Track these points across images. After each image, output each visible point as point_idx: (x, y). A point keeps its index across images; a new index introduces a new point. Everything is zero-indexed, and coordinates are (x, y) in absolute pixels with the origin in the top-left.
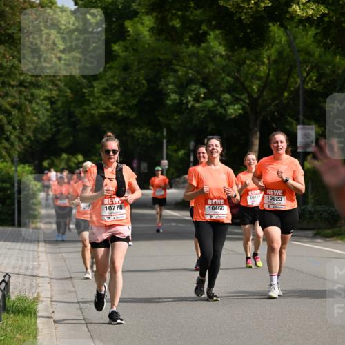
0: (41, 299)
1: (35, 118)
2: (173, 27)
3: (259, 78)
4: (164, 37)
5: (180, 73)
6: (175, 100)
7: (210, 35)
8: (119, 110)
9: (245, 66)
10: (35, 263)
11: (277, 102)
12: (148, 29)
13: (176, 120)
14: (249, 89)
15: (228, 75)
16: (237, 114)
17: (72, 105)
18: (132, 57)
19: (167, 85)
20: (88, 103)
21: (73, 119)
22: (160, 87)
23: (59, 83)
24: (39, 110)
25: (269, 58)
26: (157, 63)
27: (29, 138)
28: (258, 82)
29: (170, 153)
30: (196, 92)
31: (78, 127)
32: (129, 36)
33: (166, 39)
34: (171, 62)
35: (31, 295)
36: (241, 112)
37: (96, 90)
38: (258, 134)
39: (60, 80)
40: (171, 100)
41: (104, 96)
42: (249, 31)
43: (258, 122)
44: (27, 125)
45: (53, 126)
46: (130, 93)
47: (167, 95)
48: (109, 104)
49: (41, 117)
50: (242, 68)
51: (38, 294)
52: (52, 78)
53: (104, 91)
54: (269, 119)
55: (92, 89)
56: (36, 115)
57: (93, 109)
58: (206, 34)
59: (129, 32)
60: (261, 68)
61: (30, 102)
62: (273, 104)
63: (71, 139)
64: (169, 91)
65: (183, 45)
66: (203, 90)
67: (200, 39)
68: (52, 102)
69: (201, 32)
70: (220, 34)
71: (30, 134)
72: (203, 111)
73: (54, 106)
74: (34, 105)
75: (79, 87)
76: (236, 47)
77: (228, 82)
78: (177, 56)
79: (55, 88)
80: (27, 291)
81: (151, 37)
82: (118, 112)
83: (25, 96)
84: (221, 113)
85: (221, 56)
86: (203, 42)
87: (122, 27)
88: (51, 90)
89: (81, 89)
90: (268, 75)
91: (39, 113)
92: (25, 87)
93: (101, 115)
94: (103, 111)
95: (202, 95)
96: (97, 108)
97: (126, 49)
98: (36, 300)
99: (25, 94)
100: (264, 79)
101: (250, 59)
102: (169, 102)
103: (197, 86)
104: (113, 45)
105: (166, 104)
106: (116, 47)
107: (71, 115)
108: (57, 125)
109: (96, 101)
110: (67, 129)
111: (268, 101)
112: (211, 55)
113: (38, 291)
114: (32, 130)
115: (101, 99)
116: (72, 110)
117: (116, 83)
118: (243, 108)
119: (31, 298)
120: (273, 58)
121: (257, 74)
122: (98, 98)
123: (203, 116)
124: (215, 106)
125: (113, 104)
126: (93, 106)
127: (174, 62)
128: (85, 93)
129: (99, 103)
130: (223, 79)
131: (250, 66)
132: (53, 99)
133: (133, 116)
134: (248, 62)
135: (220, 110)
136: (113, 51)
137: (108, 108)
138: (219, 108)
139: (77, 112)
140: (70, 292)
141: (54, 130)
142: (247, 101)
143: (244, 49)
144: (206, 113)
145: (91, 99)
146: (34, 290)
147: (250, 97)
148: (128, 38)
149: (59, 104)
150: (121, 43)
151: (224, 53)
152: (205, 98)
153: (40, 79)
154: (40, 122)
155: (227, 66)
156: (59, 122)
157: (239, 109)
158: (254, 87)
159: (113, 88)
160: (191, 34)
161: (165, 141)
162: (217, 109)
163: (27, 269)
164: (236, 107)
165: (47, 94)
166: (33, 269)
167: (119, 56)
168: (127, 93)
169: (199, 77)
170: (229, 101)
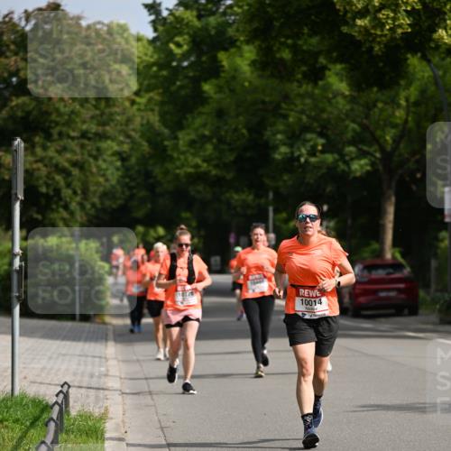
0: (110, 415)
1: (101, 180)
2: (282, 60)
3: (394, 126)
4: (269, 73)
5: (291, 120)
6: (286, 153)
7: (329, 70)
8: (211, 168)
9: (376, 110)
10: (103, 369)
11: (418, 157)
12: (247, 62)
13: (285, 181)
14: (381, 141)
15: (354, 121)
16: (364, 171)
17: (151, 162)
18: (228, 100)
19: (275, 134)
20: (171, 159)
21: (151, 181)
22: (265, 138)
23: (133, 134)
24: (107, 169)
25: (407, 100)
26: (260, 106)
27: (93, 205)
28: (393, 131)
29: (278, 224)
30: (311, 143)
31: (158, 190)
32: (224, 71)
33: (272, 75)
34: (278, 106)
35: (97, 410)
36: (369, 168)
37: (181, 142)
38: (393, 199)
39: (134, 130)
40: (280, 154)
41: (192, 151)
42: (381, 64)
43: (394, 184)
44: (92, 188)
45: (126, 189)
46: (226, 147)
47: (276, 148)
48: (198, 161)
49: (110, 177)
50: (372, 113)
51: (106, 409)
52: (124, 127)
53: (192, 143)
54: (407, 179)
55: (176, 141)
56: (104, 175)
57: (178, 168)
58: (324, 68)
59: (223, 66)
60: (397, 114)
61: (96, 158)
62: (413, 159)
63: (149, 206)
64: (277, 142)
65: (295, 84)
66: (321, 141)
67: (316, 75)
68: (123, 158)
69: (318, 66)
70: (343, 69)
71: (96, 200)
72: (320, 168)
73: (127, 164)
74: (100, 162)
75: (159, 139)
76: (364, 86)
77: (354, 130)
78: (286, 98)
79: (128, 141)
80: (92, 405)
81: (252, 72)
82: (210, 171)
83: (88, 151)
84: (343, 171)
85: (344, 96)
86: (321, 79)
87: (215, 60)
88: (122, 143)
89: (162, 141)
90: (406, 121)
91: (107, 173)
92: (89, 139)
93: (189, 175)
94: (190, 170)
95: (320, 148)
96: (183, 165)
97: (220, 89)
98: (103, 417)
99: (89, 148)
100: (401, 127)
101: (382, 102)
102: (277, 156)
103: (314, 136)
104: (203, 84)
105: (274, 159)
106: (207, 87)
107: (148, 175)
108: (131, 188)
109: (182, 157)
110: (143, 193)
111: (406, 156)
112: (330, 96)
113: (105, 405)
114: (98, 194)
115: (188, 155)
116: (150, 168)
117: (207, 133)
118: (373, 164)
119: (97, 415)
120: (412, 99)
121: (392, 120)
122: (184, 153)
123: (319, 174)
124: (336, 161)
125: (204, 161)
126: (178, 163)
127: (283, 105)
128: (166, 146)
129: (186, 160)
130: (347, 127)
131: (382, 110)
132: (124, 155)
133: (230, 176)
134: (380, 105)
135: (342, 166)
136: (204, 92)
137: (197, 166)
138: (340, 163)
139: (157, 171)
140: (147, 406)
141: (127, 193)
142: (378, 155)
143: (375, 89)
144: (324, 171)
145: (175, 155)
146: (101, 404)
147: (382, 150)
148: (223, 75)
149: (133, 160)
150: (214, 81)
151: (347, 93)
152: (323, 152)
153: (108, 128)
154: (107, 185)
155: (352, 110)
156: (133, 184)
157: (367, 165)
158: (388, 138)
159: (204, 139)
160: (304, 68)
161: (271, 209)
162: (338, 166)
163: (92, 376)
164: (363, 162)
165: (116, 148)
166: (100, 377)
167: (211, 98)
168: (222, 147)
169: (315, 124)
170: (354, 155)
